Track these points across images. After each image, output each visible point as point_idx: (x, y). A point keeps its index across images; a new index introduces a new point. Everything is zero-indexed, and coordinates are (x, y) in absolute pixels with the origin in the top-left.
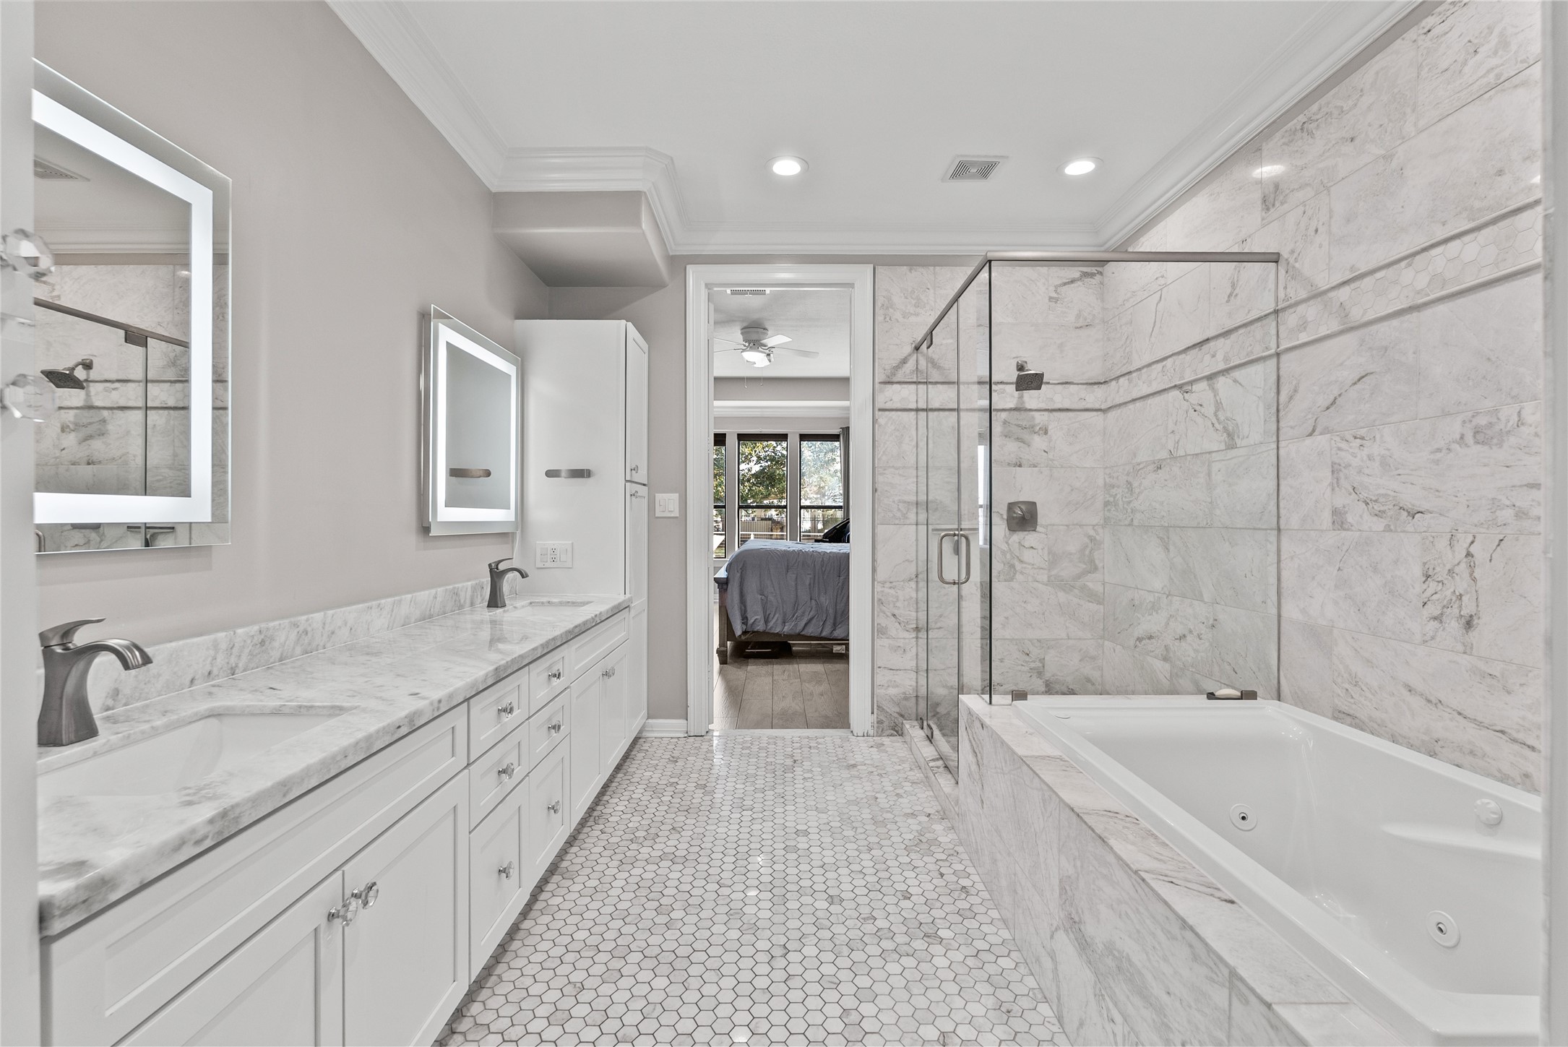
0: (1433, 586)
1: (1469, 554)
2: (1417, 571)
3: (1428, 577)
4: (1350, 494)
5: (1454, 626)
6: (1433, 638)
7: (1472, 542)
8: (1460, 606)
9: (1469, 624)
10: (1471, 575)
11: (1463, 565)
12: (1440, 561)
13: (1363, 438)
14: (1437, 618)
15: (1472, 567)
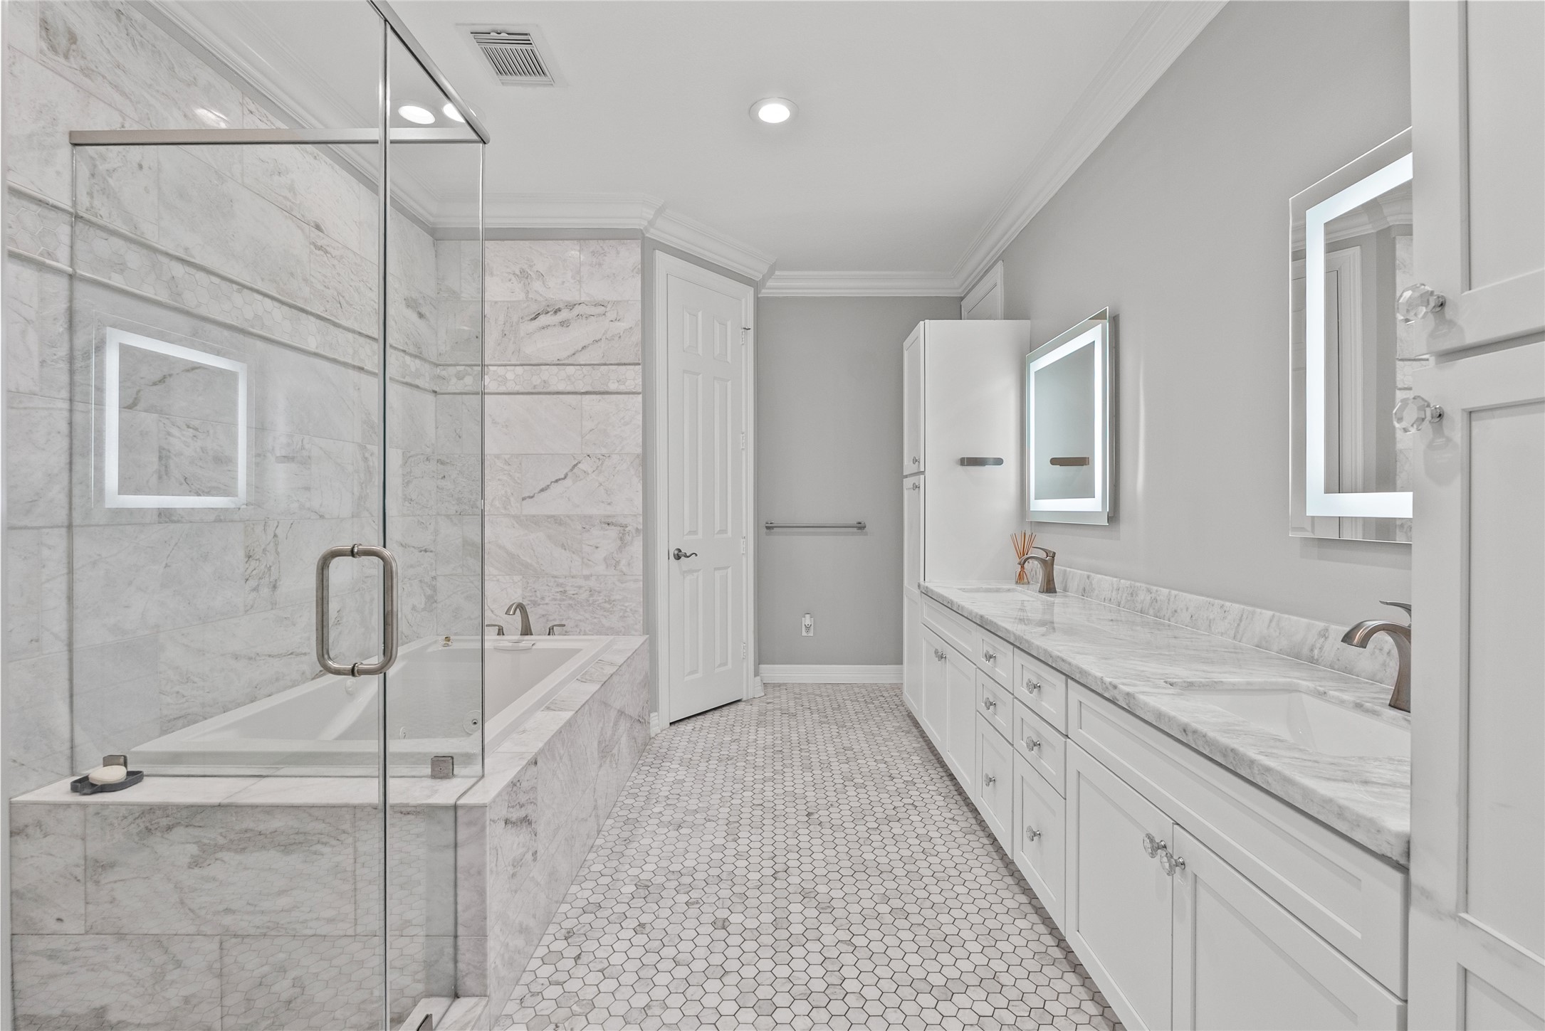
0: (253, 563)
1: (275, 536)
2: (241, 554)
3: (250, 557)
4: (181, 484)
5: (265, 591)
6: (252, 607)
7: (277, 526)
8: (270, 575)
9: (275, 587)
10: (276, 550)
11: (272, 544)
12: (258, 543)
13: (196, 429)
14: (256, 589)
15: (276, 545)
